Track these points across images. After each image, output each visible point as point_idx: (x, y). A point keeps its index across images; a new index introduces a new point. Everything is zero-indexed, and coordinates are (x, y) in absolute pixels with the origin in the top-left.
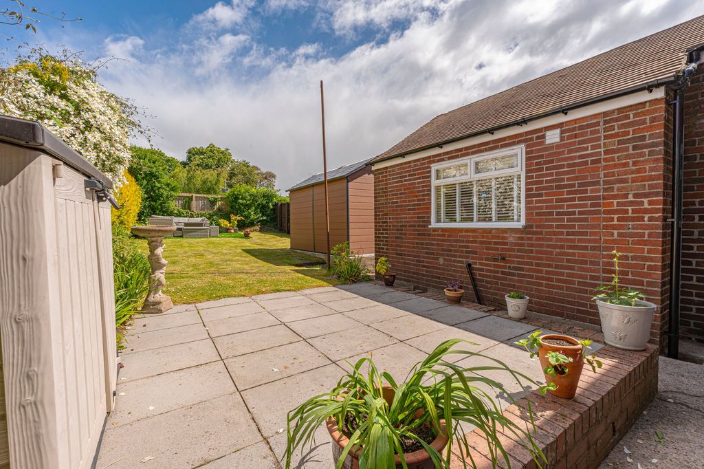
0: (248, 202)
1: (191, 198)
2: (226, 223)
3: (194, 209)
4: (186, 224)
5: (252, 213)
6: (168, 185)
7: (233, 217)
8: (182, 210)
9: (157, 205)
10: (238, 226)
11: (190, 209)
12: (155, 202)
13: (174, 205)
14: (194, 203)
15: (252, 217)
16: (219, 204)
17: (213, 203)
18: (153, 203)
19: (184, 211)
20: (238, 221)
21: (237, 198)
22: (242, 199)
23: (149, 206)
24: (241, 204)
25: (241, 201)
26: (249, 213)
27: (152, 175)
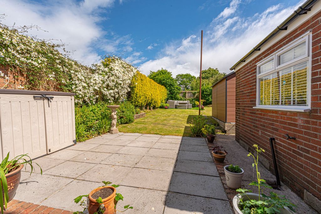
0: (208, 93)
1: (186, 93)
2: (198, 103)
3: (187, 97)
4: (180, 104)
5: (210, 98)
6: (177, 88)
7: (201, 100)
8: (182, 98)
9: (173, 96)
10: (203, 104)
11: (185, 97)
12: (173, 95)
13: (179, 96)
14: (187, 95)
15: (210, 100)
16: (197, 94)
17: (194, 94)
18: (172, 95)
19: (183, 98)
20: (203, 102)
21: (203, 92)
22: (206, 92)
23: (171, 97)
24: (205, 94)
25: (205, 93)
26: (209, 98)
27: (171, 85)
